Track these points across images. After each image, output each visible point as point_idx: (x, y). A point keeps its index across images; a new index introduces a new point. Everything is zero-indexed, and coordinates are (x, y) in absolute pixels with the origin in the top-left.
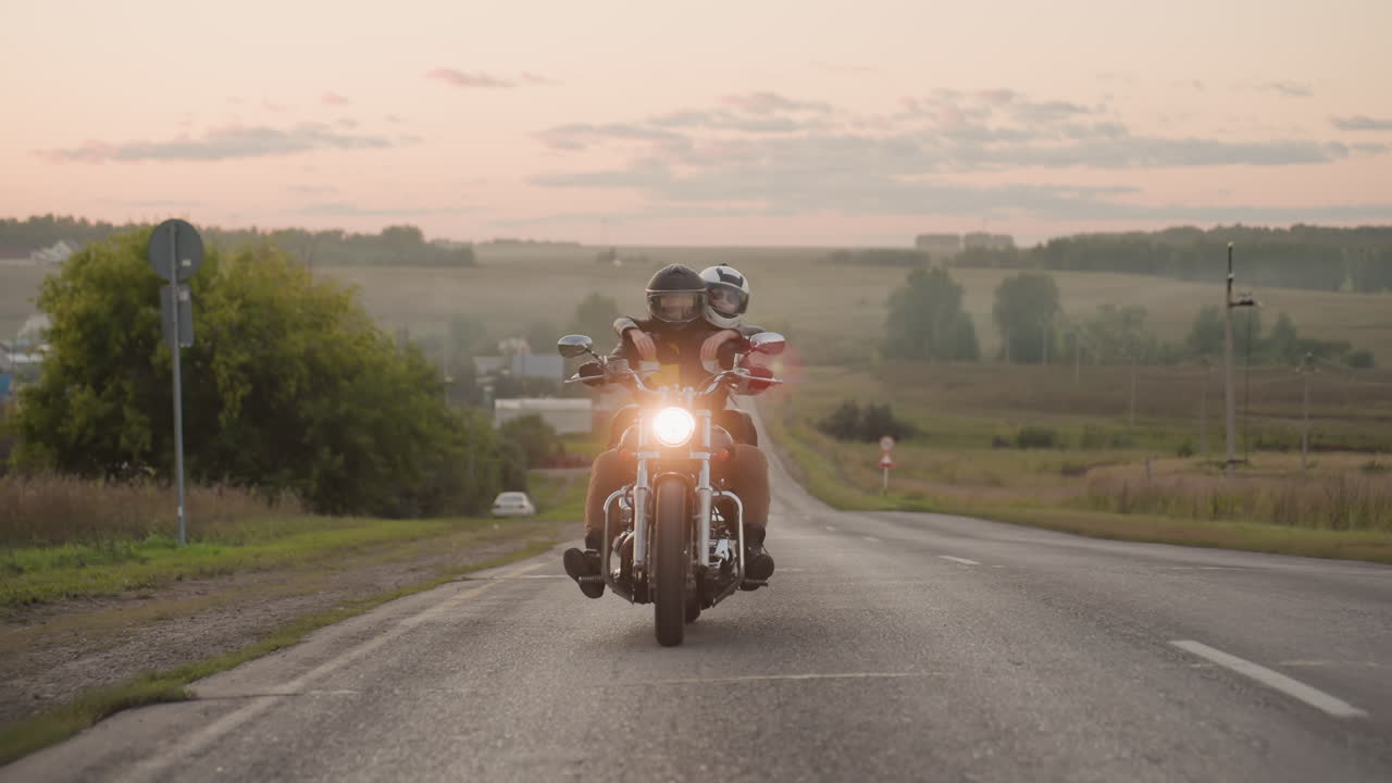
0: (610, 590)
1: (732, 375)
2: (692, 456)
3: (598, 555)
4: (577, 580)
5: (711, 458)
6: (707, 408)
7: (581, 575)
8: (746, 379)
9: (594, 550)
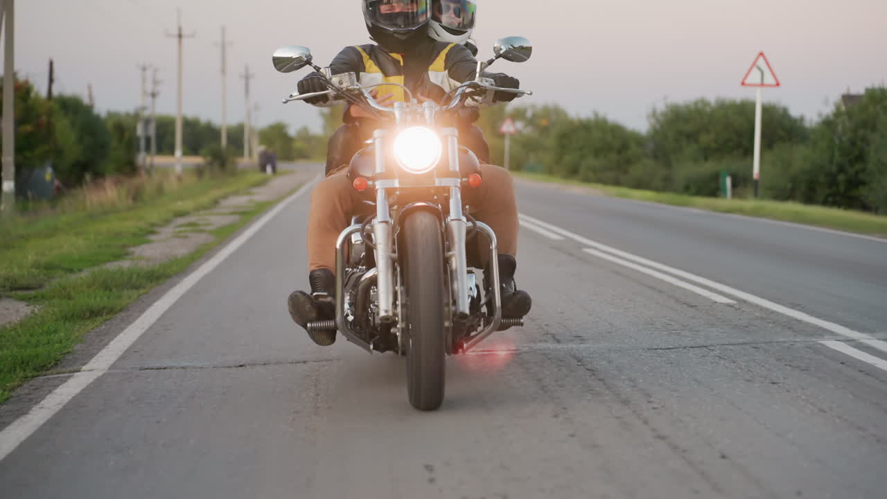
0: (345, 338)
1: (475, 86)
2: (438, 182)
3: (329, 299)
4: (305, 327)
5: (461, 183)
6: (451, 126)
7: (311, 322)
8: (491, 90)
9: (325, 294)
